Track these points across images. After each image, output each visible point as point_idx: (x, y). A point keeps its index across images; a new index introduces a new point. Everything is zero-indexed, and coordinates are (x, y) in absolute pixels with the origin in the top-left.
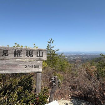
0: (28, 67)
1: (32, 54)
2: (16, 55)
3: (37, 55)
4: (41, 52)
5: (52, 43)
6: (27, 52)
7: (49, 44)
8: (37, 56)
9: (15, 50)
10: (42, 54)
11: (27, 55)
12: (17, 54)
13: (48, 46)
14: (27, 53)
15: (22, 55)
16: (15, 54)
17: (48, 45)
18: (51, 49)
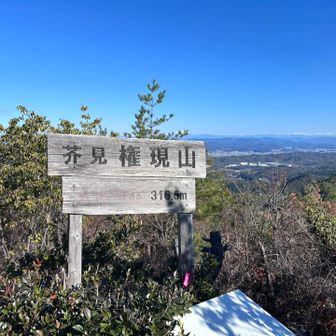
0: (158, 197)
1: (167, 158)
2: (127, 162)
3: (180, 161)
4: (190, 152)
5: (159, 101)
6: (153, 152)
7: (147, 108)
8: (181, 165)
9: (123, 147)
10: (194, 158)
11: (154, 161)
12: (129, 160)
13: (139, 118)
14: (153, 155)
15: (142, 162)
16: (122, 158)
17: (143, 111)
18: (155, 128)
